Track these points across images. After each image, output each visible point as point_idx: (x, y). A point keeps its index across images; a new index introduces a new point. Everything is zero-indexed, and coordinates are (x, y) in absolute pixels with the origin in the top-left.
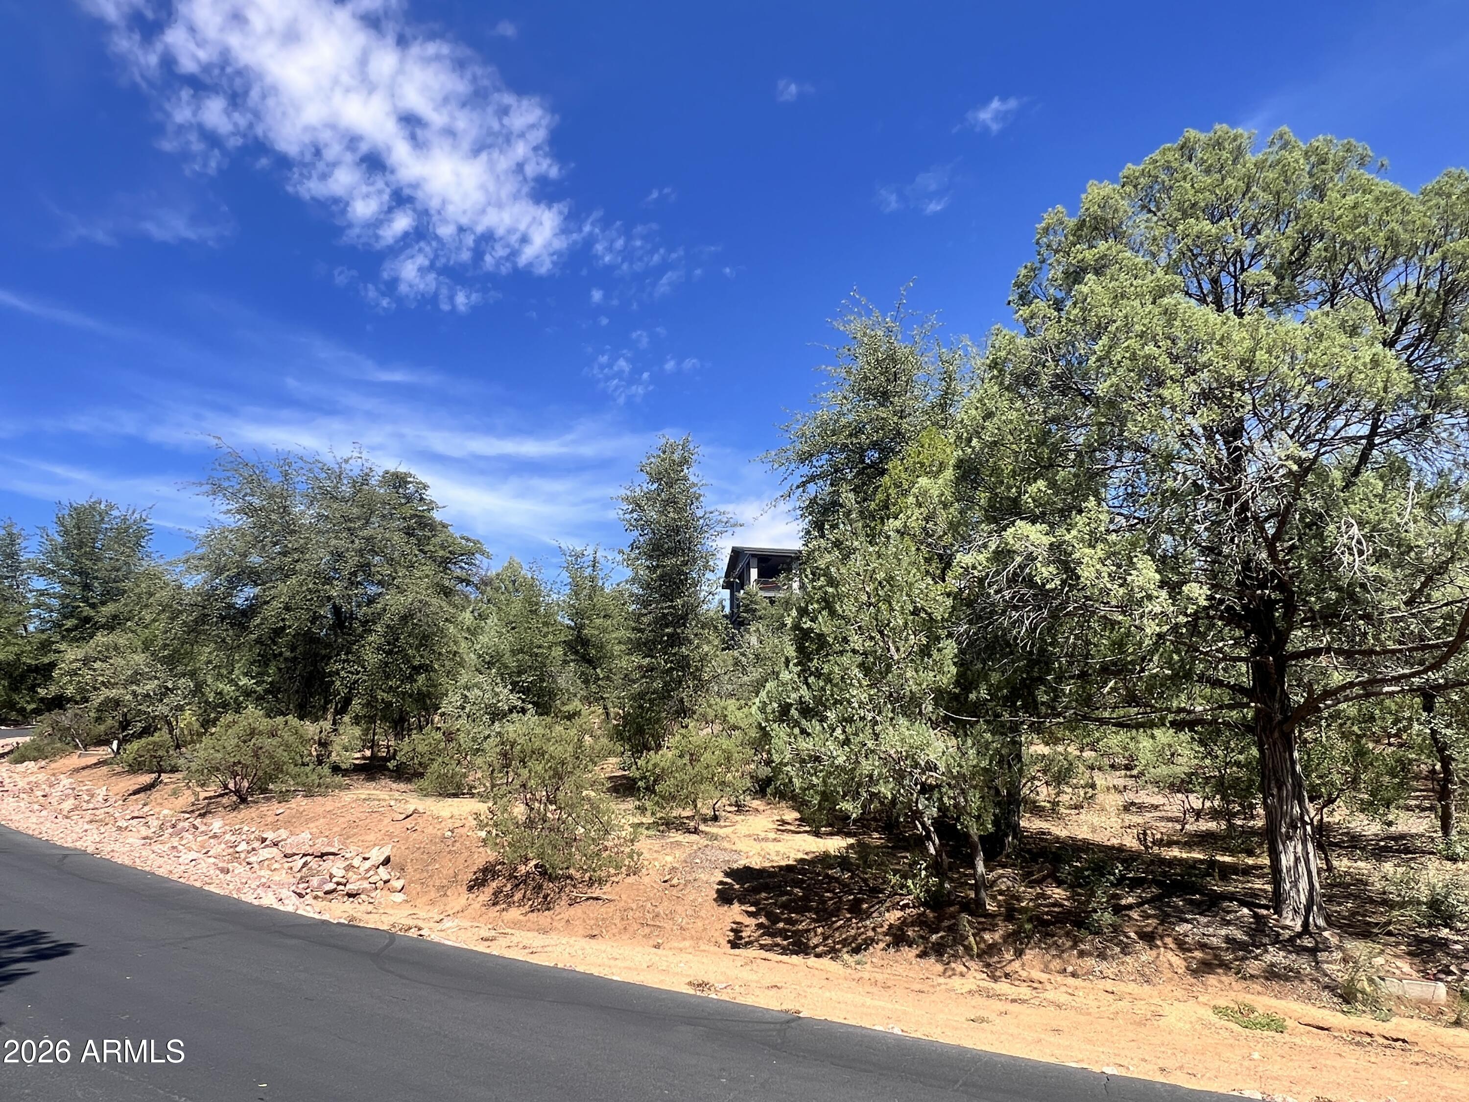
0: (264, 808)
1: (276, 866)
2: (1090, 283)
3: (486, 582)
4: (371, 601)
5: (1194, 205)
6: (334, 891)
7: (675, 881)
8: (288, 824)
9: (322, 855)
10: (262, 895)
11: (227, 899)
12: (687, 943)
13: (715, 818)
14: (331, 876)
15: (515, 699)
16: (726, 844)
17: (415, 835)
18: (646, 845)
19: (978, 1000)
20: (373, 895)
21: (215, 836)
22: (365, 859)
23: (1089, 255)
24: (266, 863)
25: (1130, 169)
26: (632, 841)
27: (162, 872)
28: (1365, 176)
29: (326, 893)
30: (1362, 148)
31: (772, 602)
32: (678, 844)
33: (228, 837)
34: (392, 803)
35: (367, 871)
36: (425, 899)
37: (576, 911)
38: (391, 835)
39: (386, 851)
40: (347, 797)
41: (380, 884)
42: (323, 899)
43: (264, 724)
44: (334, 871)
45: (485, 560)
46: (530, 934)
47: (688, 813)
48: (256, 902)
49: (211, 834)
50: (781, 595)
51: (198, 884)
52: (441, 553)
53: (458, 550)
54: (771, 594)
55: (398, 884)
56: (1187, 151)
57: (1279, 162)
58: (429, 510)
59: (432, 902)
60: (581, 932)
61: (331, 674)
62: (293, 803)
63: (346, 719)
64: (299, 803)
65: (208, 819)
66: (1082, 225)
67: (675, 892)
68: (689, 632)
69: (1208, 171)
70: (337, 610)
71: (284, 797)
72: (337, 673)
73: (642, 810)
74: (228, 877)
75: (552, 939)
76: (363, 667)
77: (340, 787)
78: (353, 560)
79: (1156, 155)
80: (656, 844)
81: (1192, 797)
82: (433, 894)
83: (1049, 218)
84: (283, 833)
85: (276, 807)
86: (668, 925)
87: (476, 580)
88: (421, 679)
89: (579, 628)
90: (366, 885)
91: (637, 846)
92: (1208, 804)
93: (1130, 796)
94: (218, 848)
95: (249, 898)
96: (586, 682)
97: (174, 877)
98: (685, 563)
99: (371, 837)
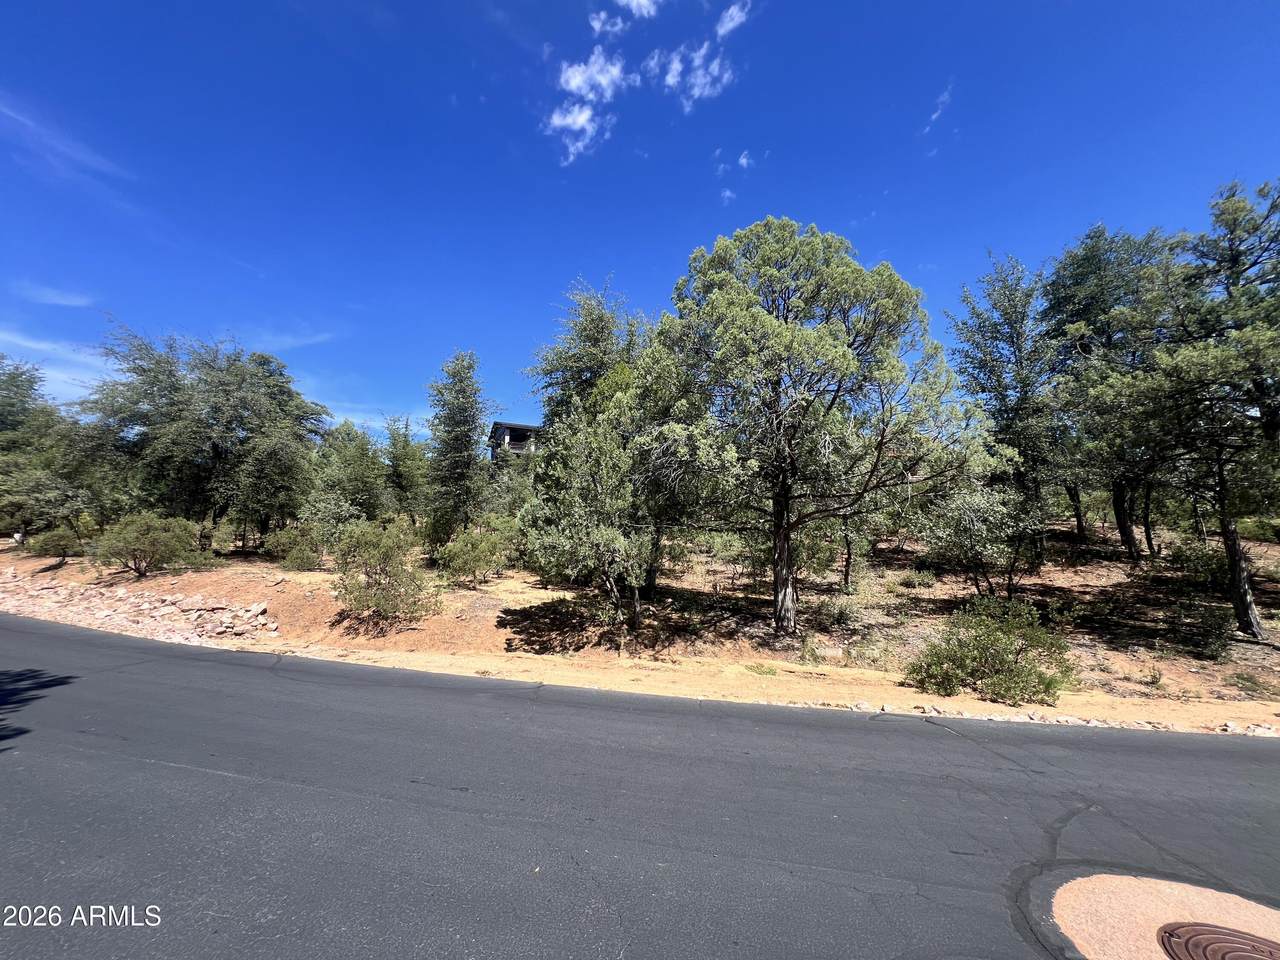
0: (160, 580)
1: (175, 618)
2: (715, 294)
3: (330, 434)
4: (242, 442)
5: (769, 259)
6: (225, 632)
7: (464, 617)
8: (181, 590)
9: (213, 610)
10: (172, 636)
11: (144, 640)
12: (472, 651)
13: (486, 582)
14: (222, 623)
15: (354, 510)
16: (493, 596)
17: (283, 595)
18: (444, 597)
19: (634, 670)
20: (255, 633)
21: (120, 600)
22: (247, 611)
23: (717, 278)
24: (166, 616)
25: (739, 232)
26: (436, 595)
27: (82, 624)
28: (848, 259)
29: (219, 634)
30: (848, 243)
31: (518, 456)
32: (465, 596)
33: (132, 599)
34: (265, 575)
35: (249, 619)
36: (294, 634)
37: (402, 636)
38: (265, 596)
39: (263, 606)
40: (228, 572)
41: (259, 627)
42: (216, 638)
43: (158, 523)
44: (224, 619)
45: (328, 418)
46: (371, 652)
47: (470, 578)
48: (168, 641)
49: (117, 598)
50: (524, 452)
51: (116, 631)
52: (296, 412)
53: (309, 410)
54: (517, 452)
55: (274, 626)
56: (768, 227)
57: (810, 243)
58: (287, 383)
59: (299, 637)
60: (404, 648)
61: (212, 489)
62: (185, 577)
63: (224, 519)
64: (190, 576)
65: (113, 589)
66: (713, 260)
67: (463, 623)
68: (471, 472)
69: (777, 242)
70: (215, 446)
71: (177, 572)
72: (217, 489)
73: (441, 577)
74: (140, 625)
75: (385, 654)
76: (238, 485)
77: (222, 566)
78: (228, 413)
79: (752, 227)
80: (451, 597)
81: (737, 566)
82: (299, 631)
83: (696, 252)
84: (180, 596)
85: (170, 579)
86: (460, 642)
87: (322, 432)
88: (282, 495)
89: (395, 467)
90: (248, 627)
91: (439, 598)
92: (745, 570)
93: (708, 567)
94: (123, 607)
95: (162, 638)
96: (400, 500)
97: (95, 627)
98: (470, 430)
99: (251, 597)
